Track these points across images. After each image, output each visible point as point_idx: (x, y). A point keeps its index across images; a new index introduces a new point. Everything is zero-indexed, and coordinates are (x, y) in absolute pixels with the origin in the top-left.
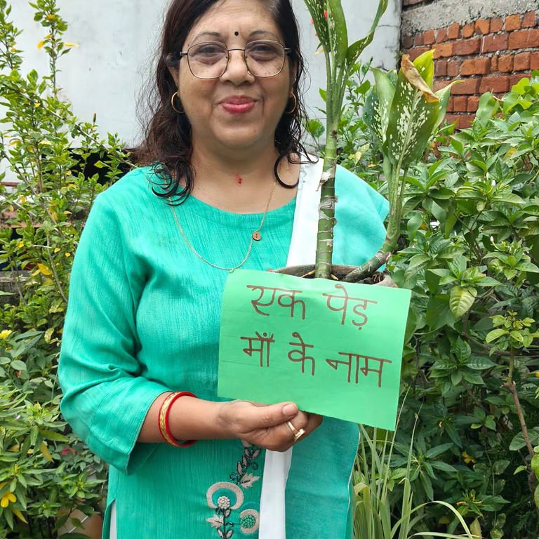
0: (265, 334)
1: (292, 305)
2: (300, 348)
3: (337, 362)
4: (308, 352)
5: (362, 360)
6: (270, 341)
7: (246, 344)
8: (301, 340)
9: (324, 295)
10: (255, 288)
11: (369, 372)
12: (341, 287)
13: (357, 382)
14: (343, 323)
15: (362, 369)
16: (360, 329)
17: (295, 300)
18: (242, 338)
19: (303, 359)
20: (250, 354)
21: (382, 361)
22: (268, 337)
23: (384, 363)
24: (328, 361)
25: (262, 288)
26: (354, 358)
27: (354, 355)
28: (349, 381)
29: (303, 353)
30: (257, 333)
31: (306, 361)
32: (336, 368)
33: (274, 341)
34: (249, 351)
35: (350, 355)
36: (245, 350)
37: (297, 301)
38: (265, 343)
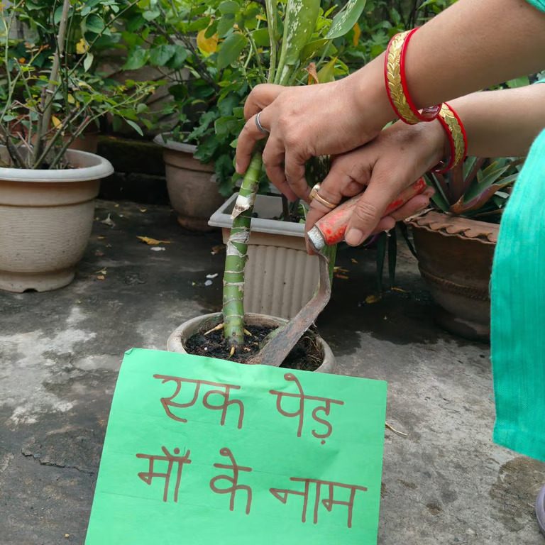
0: (177, 451)
1: (224, 407)
2: (230, 473)
3: (286, 492)
4: (243, 478)
5: (325, 489)
6: (184, 460)
7: (144, 465)
8: (233, 460)
9: (272, 392)
10: (167, 379)
11: (334, 505)
12: (294, 379)
13: (315, 521)
14: (299, 434)
15: (324, 501)
16: (323, 442)
17: (230, 399)
18: (139, 456)
19: (233, 490)
20: (149, 482)
21: (353, 488)
22: (181, 454)
23: (357, 491)
24: (273, 491)
25: (178, 380)
26: (313, 486)
27: (313, 481)
28: (304, 520)
29: (234, 481)
30: (164, 449)
31: (238, 492)
32: (284, 501)
33: (189, 462)
34: (147, 477)
35: (308, 481)
36: (141, 475)
37: (234, 401)
38: (176, 464)
